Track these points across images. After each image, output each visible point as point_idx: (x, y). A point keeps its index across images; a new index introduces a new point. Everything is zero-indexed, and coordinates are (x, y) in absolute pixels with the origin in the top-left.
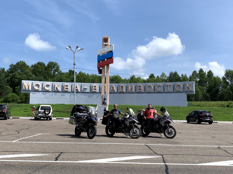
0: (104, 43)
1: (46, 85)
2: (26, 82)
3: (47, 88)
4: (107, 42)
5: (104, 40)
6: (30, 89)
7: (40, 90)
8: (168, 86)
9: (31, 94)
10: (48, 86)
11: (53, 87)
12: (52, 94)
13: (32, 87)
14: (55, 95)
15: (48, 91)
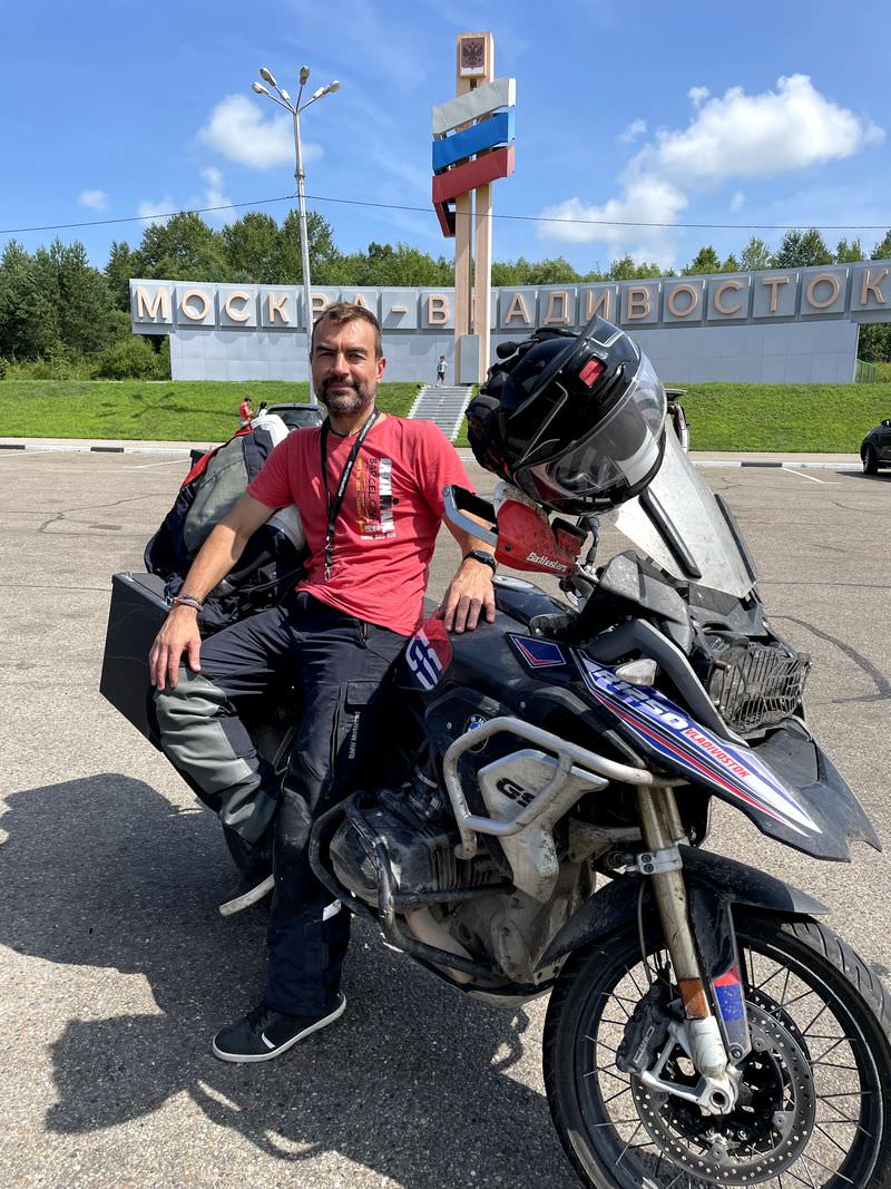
0: (466, 71)
1: (230, 299)
2: (146, 286)
3: (235, 314)
4: (480, 63)
5: (465, 52)
6: (169, 320)
7: (210, 321)
8: (775, 287)
9: (175, 340)
10: (239, 302)
11: (262, 307)
12: (260, 341)
13: (176, 311)
14: (274, 342)
15: (240, 327)
